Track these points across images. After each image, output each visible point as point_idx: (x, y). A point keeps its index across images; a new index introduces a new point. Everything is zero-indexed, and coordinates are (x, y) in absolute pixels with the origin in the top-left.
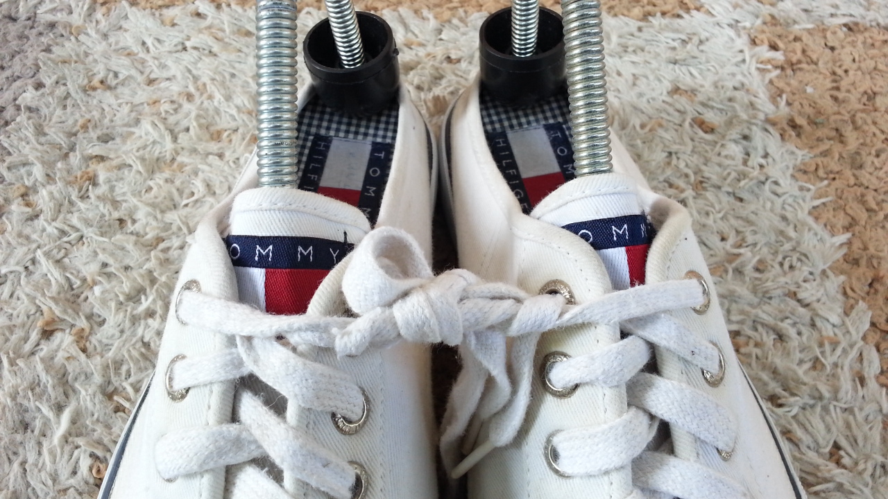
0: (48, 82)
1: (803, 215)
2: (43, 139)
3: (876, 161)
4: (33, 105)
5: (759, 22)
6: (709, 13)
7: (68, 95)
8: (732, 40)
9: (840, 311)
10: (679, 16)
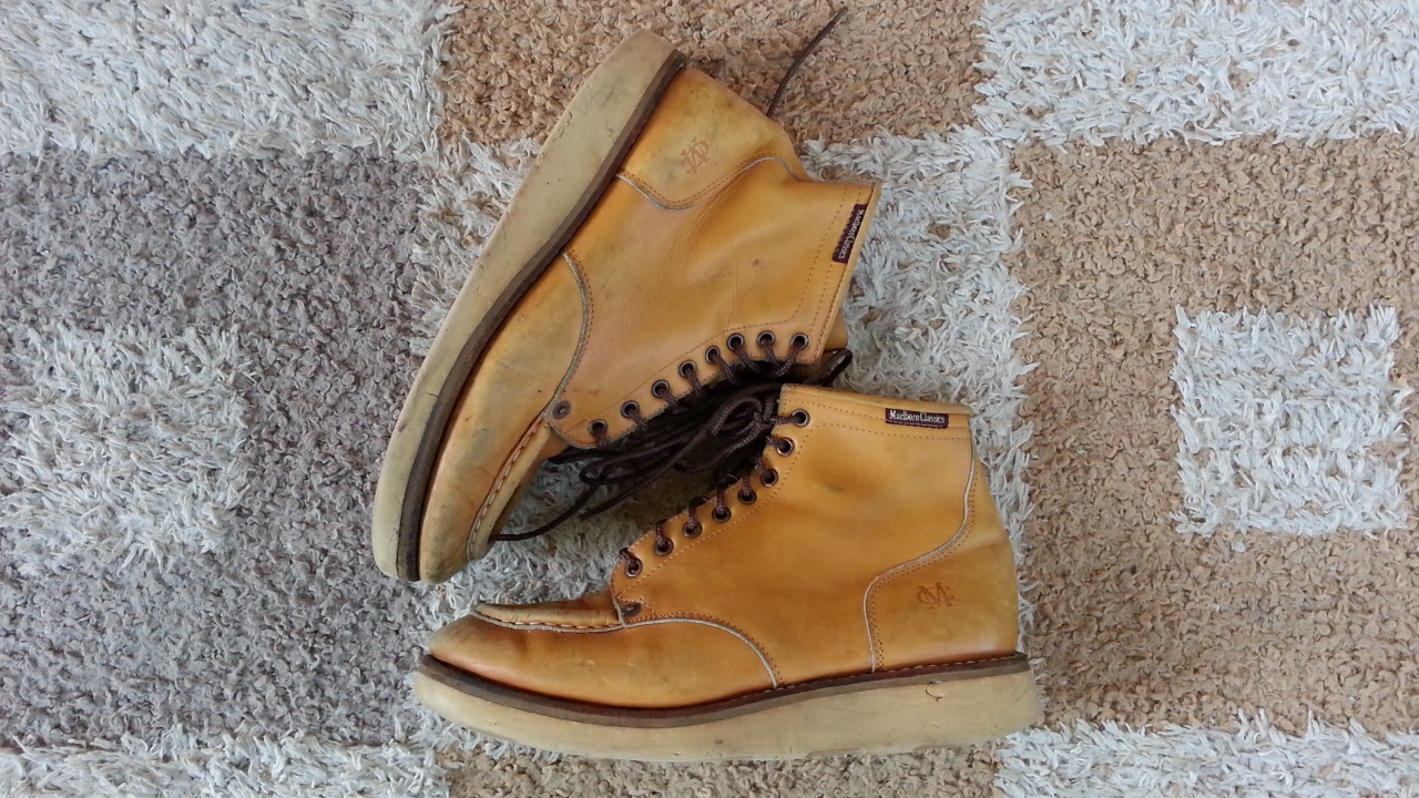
0: (432, 239)
1: (1006, 348)
2: (443, 297)
3: (1080, 292)
4: (426, 264)
5: (1024, 135)
6: (981, 128)
7: (449, 253)
8: (994, 160)
9: (1010, 425)
10: (952, 130)
